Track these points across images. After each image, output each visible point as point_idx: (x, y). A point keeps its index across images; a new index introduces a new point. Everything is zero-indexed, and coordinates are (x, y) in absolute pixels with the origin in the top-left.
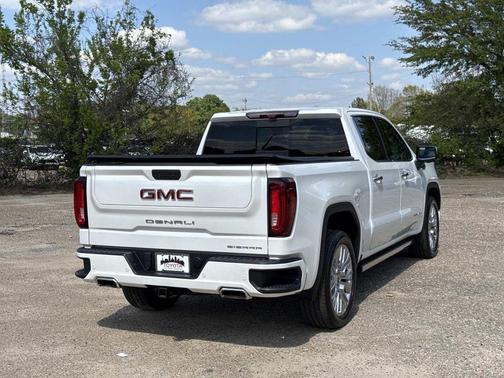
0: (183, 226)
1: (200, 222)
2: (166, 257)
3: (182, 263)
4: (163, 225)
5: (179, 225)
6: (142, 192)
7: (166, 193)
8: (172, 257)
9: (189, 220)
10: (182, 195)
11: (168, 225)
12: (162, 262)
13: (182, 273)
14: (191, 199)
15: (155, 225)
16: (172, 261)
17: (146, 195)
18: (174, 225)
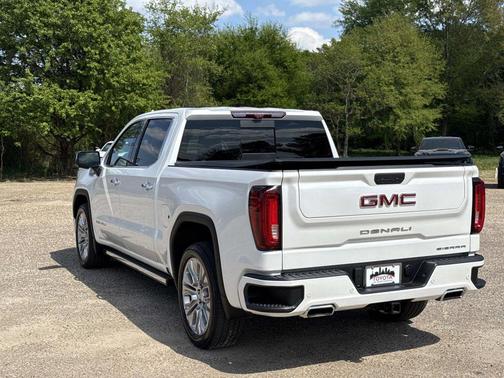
0: (400, 233)
1: (417, 227)
2: (377, 270)
3: (392, 273)
4: (379, 235)
5: (395, 233)
6: (363, 199)
7: (389, 199)
8: (383, 268)
9: (406, 226)
10: (406, 200)
11: (384, 234)
12: (372, 276)
13: (393, 284)
14: (414, 203)
15: (370, 235)
16: (383, 273)
17: (367, 202)
18: (390, 234)
